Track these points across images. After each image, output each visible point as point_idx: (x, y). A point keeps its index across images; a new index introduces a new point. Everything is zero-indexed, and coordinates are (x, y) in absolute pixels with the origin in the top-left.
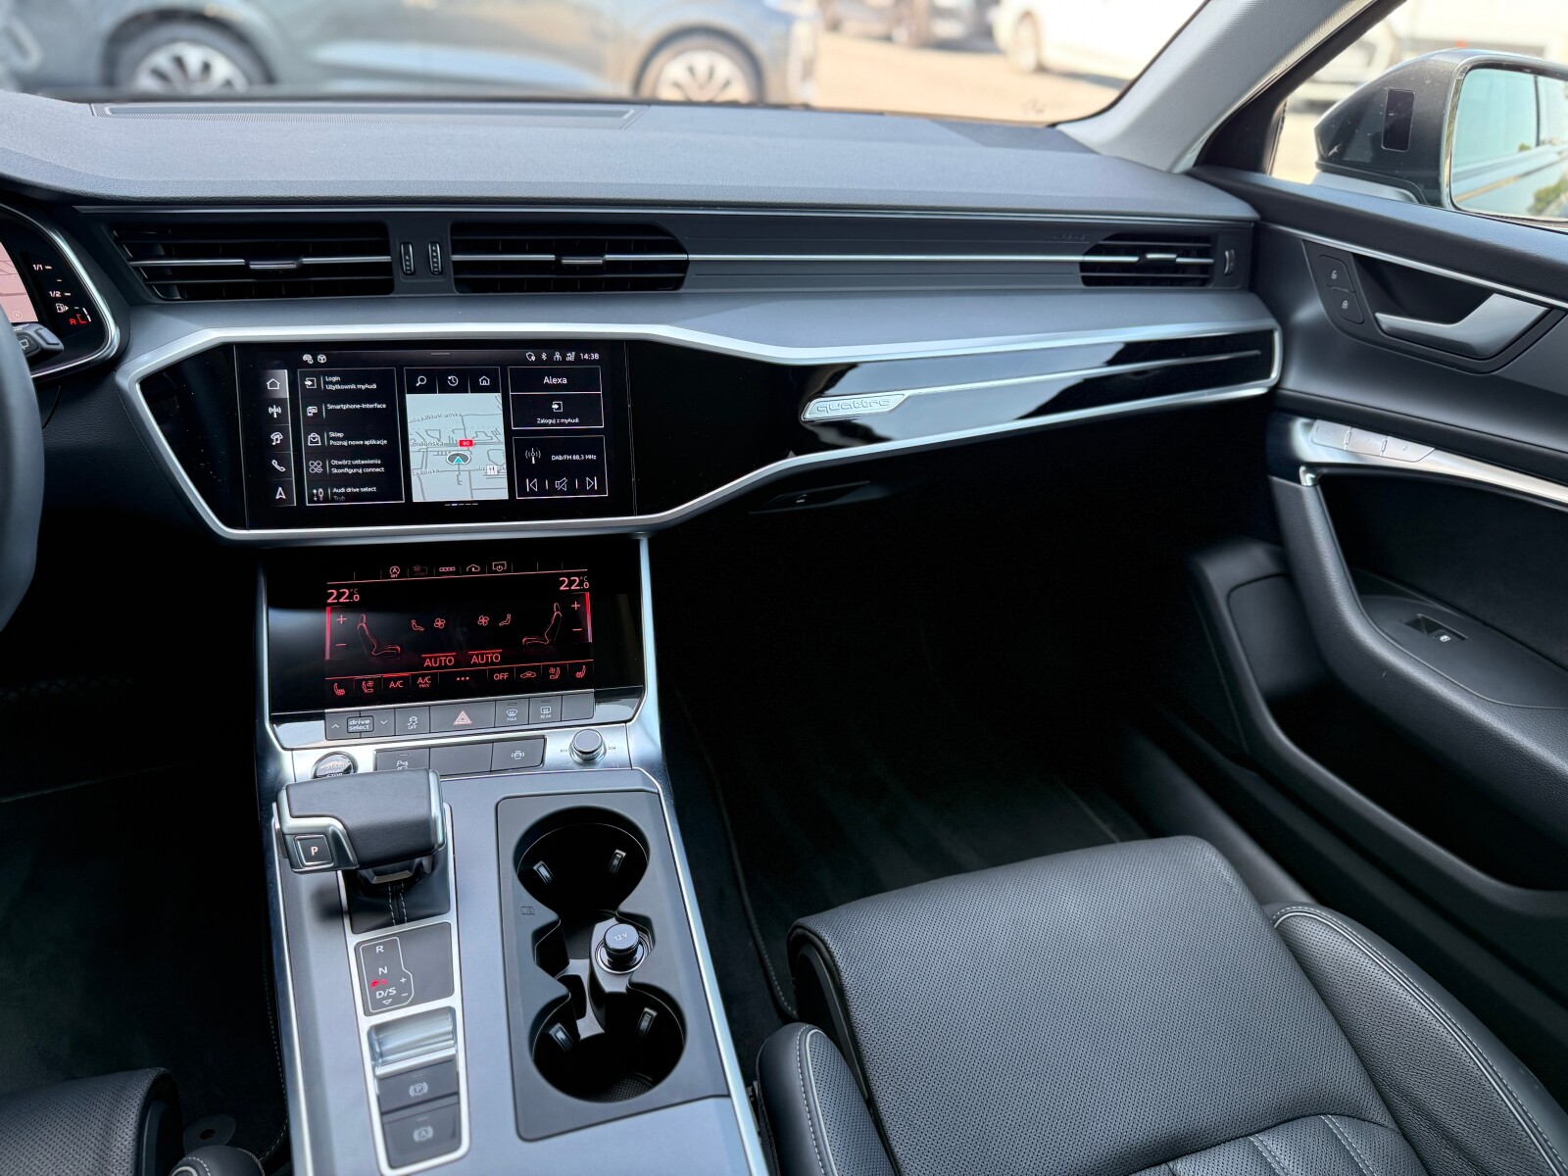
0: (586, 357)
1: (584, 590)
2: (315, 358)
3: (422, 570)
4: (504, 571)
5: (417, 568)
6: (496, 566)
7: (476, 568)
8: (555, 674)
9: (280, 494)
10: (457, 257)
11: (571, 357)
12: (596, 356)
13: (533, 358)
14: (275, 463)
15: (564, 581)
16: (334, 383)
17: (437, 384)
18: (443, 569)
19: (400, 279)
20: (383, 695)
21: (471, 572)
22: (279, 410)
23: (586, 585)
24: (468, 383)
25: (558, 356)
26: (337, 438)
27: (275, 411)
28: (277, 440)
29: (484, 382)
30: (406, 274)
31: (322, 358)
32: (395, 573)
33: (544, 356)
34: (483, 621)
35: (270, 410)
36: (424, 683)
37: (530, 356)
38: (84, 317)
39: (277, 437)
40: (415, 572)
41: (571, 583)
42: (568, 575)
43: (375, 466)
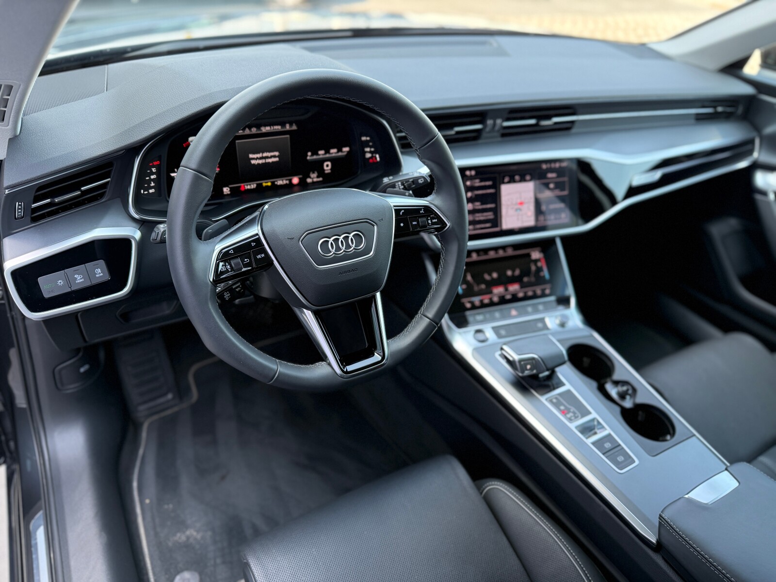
0: (563, 165)
2: (470, 173)
8: (539, 292)
10: (504, 124)
11: (557, 165)
16: (477, 183)
17: (512, 180)
19: (484, 135)
20: (483, 306)
24: (522, 179)
26: (478, 206)
29: (528, 177)
31: (472, 173)
34: (509, 273)
36: (496, 299)
37: (544, 166)
38: (376, 158)
40: (481, 255)
43: (490, 215)
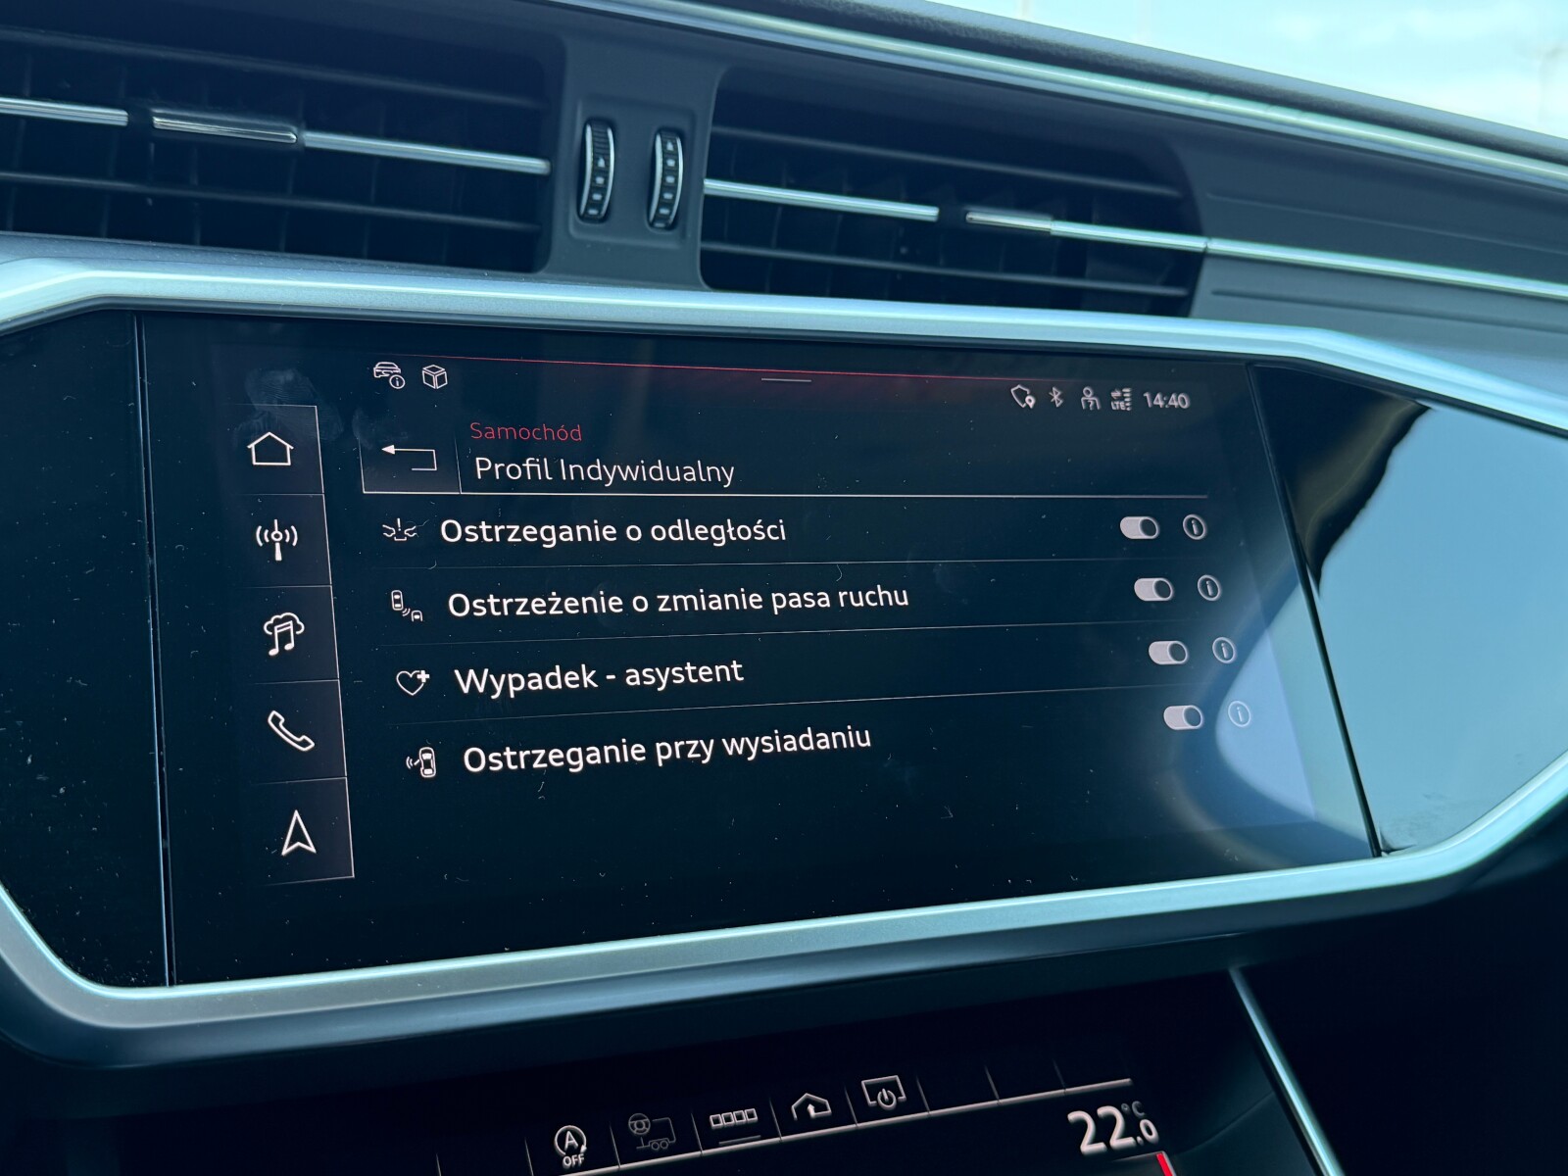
0: (1159, 401)
1: (1147, 1146)
2: (411, 373)
3: (657, 1132)
4: (901, 1109)
5: (639, 1126)
6: (874, 1090)
7: (819, 1107)
9: (297, 839)
10: (714, 186)
11: (1122, 400)
12: (1180, 401)
13: (1030, 401)
14: (277, 722)
15: (1082, 1126)
18: (720, 1121)
19: (568, 228)
21: (808, 1124)
22: (294, 536)
23: (1150, 1131)
25: (1089, 398)
27: (276, 538)
28: (284, 638)
30: (585, 217)
31: (435, 376)
32: (572, 1151)
33: (1056, 396)
35: (260, 536)
37: (1022, 395)
39: (284, 629)
40: (636, 1140)
41: (1105, 1128)
42: (1090, 1103)
